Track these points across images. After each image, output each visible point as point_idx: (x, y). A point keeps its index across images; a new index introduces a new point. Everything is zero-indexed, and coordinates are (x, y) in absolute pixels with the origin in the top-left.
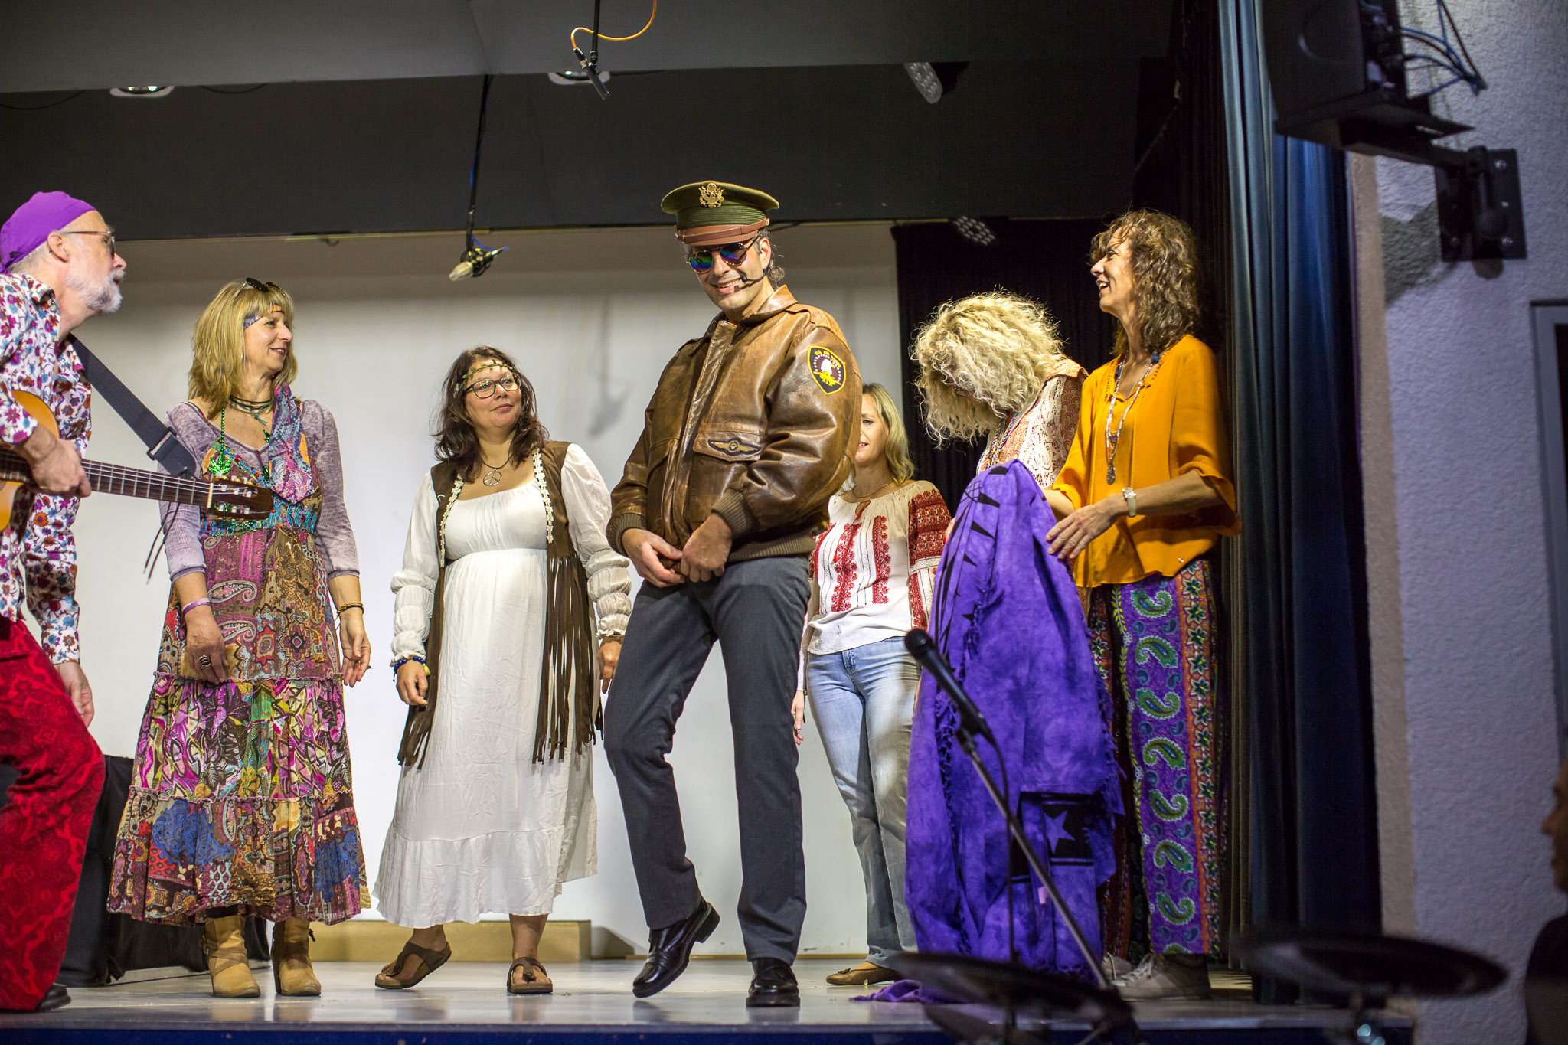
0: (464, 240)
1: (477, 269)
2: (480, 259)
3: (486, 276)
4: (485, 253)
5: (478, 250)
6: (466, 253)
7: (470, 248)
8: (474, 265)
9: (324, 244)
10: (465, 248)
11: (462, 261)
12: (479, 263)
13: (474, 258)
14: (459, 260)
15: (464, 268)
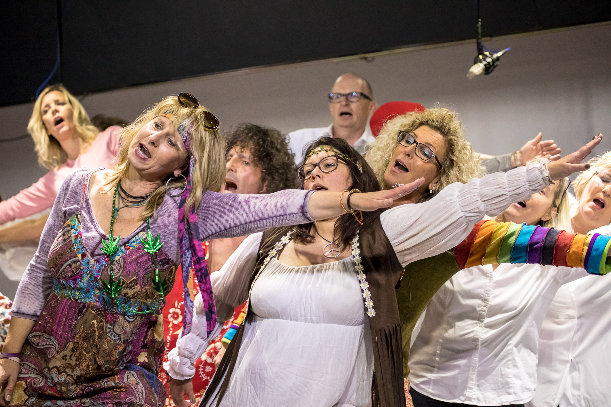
0: (474, 46)
1: (488, 69)
2: (489, 60)
3: (496, 72)
4: (492, 55)
5: (487, 53)
6: (478, 56)
7: (480, 51)
8: (485, 65)
9: (363, 62)
10: (476, 53)
11: (475, 63)
12: (489, 63)
13: (485, 60)
14: (473, 63)
15: (477, 69)
